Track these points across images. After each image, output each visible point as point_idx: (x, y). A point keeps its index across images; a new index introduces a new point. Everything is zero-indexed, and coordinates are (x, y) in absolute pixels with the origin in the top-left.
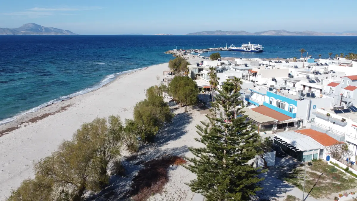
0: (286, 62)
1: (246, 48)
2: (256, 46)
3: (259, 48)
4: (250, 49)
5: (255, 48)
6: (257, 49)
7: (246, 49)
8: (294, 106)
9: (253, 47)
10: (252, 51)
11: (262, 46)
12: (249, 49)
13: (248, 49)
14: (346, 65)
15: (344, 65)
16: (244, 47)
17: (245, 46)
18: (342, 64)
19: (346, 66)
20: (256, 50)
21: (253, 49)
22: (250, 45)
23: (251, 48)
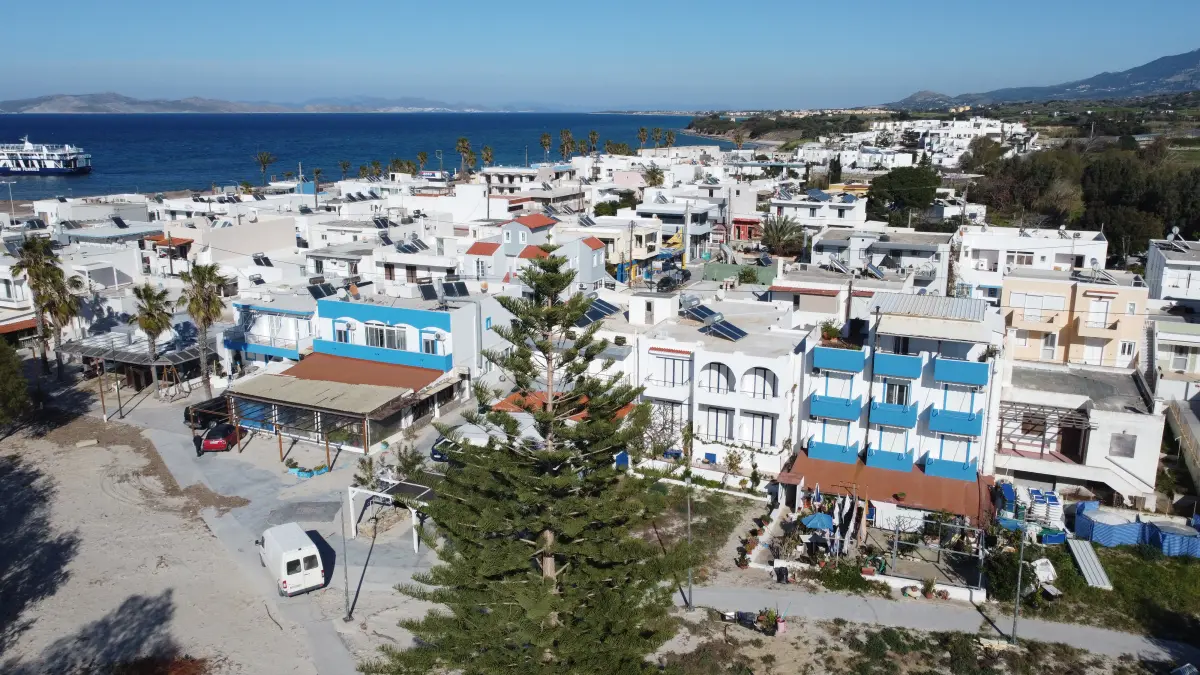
0: (258, 199)
1: (17, 160)
2: (61, 152)
3: (75, 160)
4: (35, 163)
5: (57, 158)
6: (67, 163)
7: (18, 165)
8: (439, 331)
9: (48, 157)
10: (45, 172)
11: (81, 150)
12: (33, 165)
13: (27, 166)
14: (436, 192)
15: (429, 192)
16: (6, 157)
17: (14, 151)
18: (424, 191)
19: (436, 196)
20: (61, 166)
21: (50, 165)
22: (28, 146)
23: (39, 161)
